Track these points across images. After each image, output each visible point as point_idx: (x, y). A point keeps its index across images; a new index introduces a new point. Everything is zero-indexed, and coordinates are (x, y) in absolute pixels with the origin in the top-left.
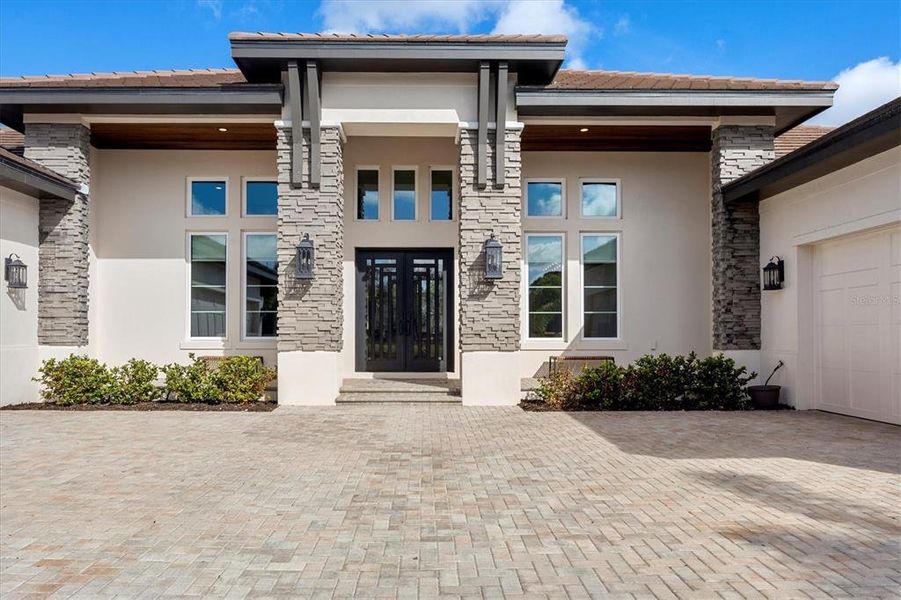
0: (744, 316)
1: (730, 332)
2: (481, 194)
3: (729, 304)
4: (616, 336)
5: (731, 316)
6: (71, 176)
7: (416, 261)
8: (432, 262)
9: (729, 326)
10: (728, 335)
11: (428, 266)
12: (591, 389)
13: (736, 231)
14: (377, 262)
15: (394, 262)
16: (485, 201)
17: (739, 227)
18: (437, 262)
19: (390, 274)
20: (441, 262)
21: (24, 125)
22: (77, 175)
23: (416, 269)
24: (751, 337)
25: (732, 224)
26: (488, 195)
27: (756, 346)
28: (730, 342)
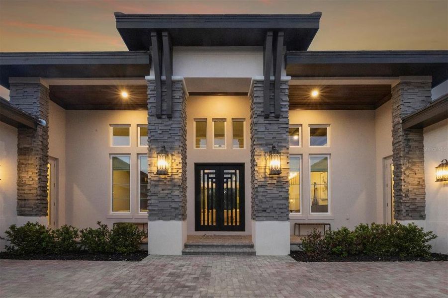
0: (416, 199)
1: (407, 208)
2: (266, 122)
3: (407, 191)
4: (328, 212)
5: (408, 199)
6: (35, 114)
7: (225, 171)
8: (234, 171)
9: (407, 205)
10: (406, 211)
11: (231, 174)
12: (335, 246)
13: (410, 147)
14: (206, 171)
15: (214, 171)
16: (268, 126)
17: (411, 144)
18: (236, 172)
19: (212, 178)
20: (238, 171)
21: (9, 84)
22: (38, 113)
23: (225, 176)
24: (420, 211)
25: (408, 142)
26: (270, 122)
27: (422, 217)
28: (408, 215)
